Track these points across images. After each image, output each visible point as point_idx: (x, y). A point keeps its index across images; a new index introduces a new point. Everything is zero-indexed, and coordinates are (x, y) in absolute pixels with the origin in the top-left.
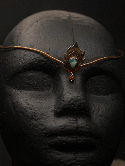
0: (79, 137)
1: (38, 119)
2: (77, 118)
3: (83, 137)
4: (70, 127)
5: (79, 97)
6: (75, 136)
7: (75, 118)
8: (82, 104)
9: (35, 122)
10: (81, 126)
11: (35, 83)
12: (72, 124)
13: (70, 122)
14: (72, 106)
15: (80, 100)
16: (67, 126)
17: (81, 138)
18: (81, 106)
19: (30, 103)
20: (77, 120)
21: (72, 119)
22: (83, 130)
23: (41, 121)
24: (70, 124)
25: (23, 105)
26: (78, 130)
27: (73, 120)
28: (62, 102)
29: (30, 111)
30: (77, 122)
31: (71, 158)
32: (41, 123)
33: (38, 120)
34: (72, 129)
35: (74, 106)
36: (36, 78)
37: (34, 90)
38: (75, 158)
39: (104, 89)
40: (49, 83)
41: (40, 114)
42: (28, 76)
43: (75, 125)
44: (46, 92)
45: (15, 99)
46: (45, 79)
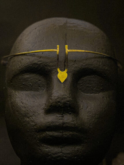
0: (65, 132)
1: (31, 116)
2: (64, 115)
3: (68, 132)
4: (56, 123)
5: (65, 95)
6: (61, 131)
7: (61, 115)
8: (68, 102)
9: (28, 119)
10: (66, 122)
11: (30, 84)
12: (58, 120)
13: (57, 118)
14: (59, 103)
15: (66, 98)
16: (54, 122)
17: (66, 133)
18: (67, 103)
19: (24, 102)
20: (63, 117)
21: (58, 116)
22: (69, 125)
23: (32, 118)
24: (56, 120)
25: (19, 104)
26: (64, 125)
27: (60, 117)
28: (50, 100)
29: (24, 109)
30: (63, 118)
31: (58, 152)
32: (32, 119)
33: (30, 118)
34: (59, 124)
35: (61, 104)
36: (31, 79)
37: (30, 91)
38: (62, 151)
39: (95, 88)
40: (43, 84)
41: (33, 111)
42: (24, 78)
43: (61, 121)
44: (41, 92)
45: (13, 99)
46: (39, 80)
